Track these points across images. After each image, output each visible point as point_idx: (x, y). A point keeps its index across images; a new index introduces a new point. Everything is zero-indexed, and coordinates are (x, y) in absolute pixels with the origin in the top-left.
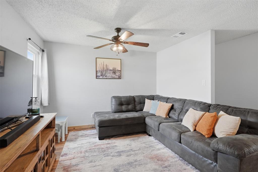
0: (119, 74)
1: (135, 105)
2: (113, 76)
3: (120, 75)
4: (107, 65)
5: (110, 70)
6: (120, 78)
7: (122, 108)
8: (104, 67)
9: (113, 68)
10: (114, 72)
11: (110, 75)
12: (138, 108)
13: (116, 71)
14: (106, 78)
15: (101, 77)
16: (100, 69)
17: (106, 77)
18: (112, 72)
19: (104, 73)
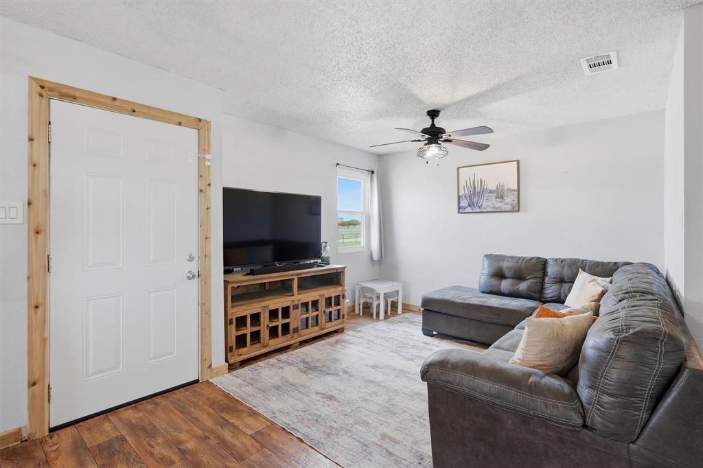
0: (514, 198)
1: (543, 283)
2: (498, 205)
3: (516, 202)
4: (481, 181)
5: (491, 192)
6: (516, 208)
7: (500, 284)
8: (476, 186)
9: (497, 187)
10: (500, 194)
11: (490, 203)
12: (550, 291)
13: (506, 193)
14: (480, 210)
15: (469, 210)
16: (467, 192)
17: (480, 208)
18: (495, 195)
19: (475, 200)
